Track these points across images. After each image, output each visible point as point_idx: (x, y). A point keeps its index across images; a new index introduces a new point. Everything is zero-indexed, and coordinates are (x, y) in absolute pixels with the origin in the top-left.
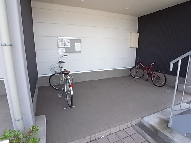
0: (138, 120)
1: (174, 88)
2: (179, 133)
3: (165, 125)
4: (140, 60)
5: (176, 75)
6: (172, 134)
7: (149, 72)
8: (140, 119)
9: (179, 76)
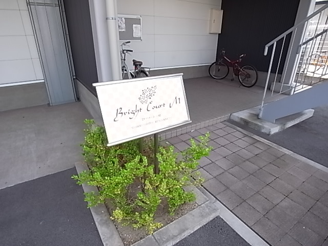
0: (227, 115)
1: (264, 88)
2: (268, 121)
3: (256, 118)
4: (224, 52)
5: (268, 71)
6: (263, 123)
7: (235, 68)
8: (229, 115)
9: (271, 72)
